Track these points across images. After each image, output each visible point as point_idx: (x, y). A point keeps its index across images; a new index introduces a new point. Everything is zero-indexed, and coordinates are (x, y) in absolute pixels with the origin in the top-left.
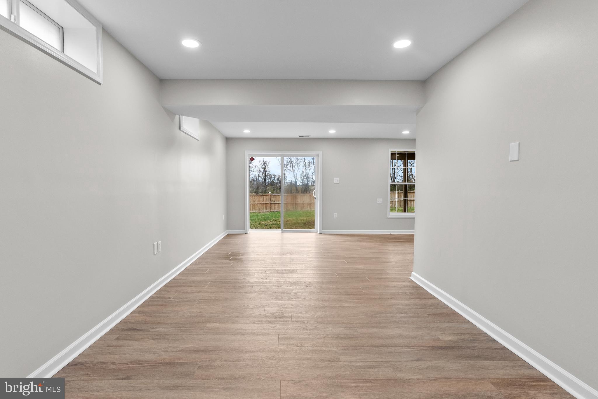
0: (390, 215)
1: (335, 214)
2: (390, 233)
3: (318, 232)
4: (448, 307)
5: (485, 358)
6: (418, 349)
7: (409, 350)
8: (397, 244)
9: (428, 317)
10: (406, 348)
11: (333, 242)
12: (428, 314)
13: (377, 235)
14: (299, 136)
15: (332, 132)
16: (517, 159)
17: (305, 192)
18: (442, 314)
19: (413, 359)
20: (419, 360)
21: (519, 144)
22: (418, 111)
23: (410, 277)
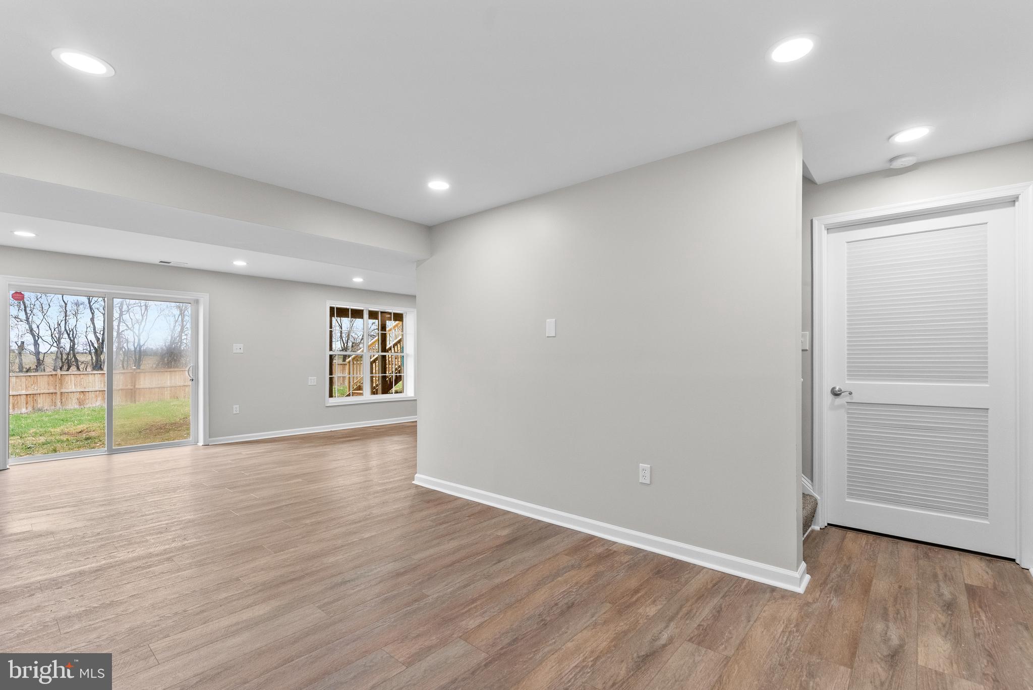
0: (330, 402)
1: (236, 408)
2: (330, 430)
3: (201, 443)
4: (479, 504)
5: (545, 537)
6: (490, 552)
7: (482, 556)
8: (355, 443)
9: (470, 519)
10: (479, 555)
11: (247, 456)
12: (468, 516)
13: (311, 435)
14: (161, 262)
15: (240, 264)
16: (554, 335)
17: (65, 367)
18: (480, 512)
19: (494, 562)
20: (499, 561)
21: (556, 321)
22: (419, 263)
23: (413, 482)
